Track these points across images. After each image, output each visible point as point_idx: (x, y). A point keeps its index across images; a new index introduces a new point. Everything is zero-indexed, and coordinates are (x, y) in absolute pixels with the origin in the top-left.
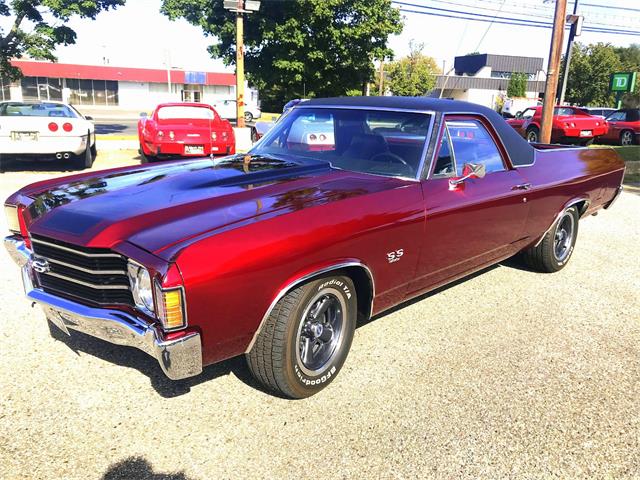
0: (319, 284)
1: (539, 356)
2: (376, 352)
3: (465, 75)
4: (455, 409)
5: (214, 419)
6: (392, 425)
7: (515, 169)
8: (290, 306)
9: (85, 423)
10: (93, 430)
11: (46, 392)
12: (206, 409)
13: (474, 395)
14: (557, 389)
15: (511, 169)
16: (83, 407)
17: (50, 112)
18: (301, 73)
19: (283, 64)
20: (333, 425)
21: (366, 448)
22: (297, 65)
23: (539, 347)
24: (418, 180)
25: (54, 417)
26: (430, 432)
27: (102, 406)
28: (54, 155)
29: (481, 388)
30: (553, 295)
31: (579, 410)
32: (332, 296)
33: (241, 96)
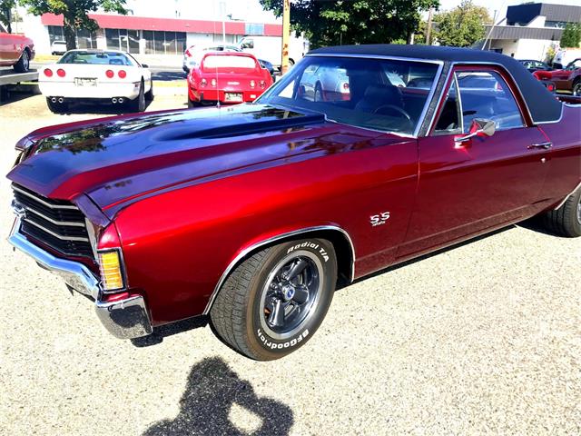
0: (289, 247)
1: (540, 334)
2: (359, 315)
3: (517, 25)
4: (430, 388)
5: (176, 374)
6: (356, 400)
7: (536, 126)
8: (252, 270)
9: (54, 366)
10: (59, 375)
11: (30, 331)
12: (171, 363)
13: (455, 374)
14: (552, 376)
15: (530, 125)
16: (57, 349)
17: (111, 60)
18: (347, 24)
19: (329, 14)
20: (293, 394)
21: (321, 425)
22: (344, 15)
23: (542, 323)
24: (415, 136)
25: (28, 357)
26: (395, 414)
27: (75, 350)
28: (110, 100)
29: (464, 366)
30: (569, 262)
31: (573, 404)
32: (305, 259)
33: (286, 46)
